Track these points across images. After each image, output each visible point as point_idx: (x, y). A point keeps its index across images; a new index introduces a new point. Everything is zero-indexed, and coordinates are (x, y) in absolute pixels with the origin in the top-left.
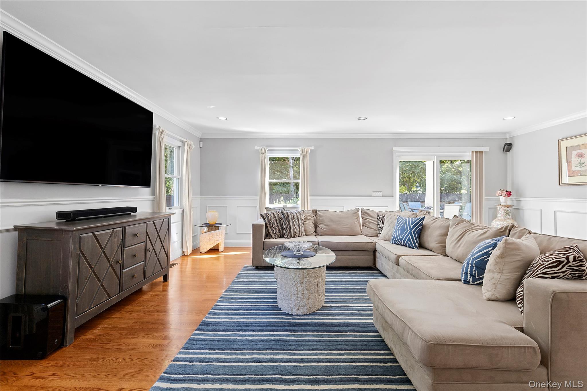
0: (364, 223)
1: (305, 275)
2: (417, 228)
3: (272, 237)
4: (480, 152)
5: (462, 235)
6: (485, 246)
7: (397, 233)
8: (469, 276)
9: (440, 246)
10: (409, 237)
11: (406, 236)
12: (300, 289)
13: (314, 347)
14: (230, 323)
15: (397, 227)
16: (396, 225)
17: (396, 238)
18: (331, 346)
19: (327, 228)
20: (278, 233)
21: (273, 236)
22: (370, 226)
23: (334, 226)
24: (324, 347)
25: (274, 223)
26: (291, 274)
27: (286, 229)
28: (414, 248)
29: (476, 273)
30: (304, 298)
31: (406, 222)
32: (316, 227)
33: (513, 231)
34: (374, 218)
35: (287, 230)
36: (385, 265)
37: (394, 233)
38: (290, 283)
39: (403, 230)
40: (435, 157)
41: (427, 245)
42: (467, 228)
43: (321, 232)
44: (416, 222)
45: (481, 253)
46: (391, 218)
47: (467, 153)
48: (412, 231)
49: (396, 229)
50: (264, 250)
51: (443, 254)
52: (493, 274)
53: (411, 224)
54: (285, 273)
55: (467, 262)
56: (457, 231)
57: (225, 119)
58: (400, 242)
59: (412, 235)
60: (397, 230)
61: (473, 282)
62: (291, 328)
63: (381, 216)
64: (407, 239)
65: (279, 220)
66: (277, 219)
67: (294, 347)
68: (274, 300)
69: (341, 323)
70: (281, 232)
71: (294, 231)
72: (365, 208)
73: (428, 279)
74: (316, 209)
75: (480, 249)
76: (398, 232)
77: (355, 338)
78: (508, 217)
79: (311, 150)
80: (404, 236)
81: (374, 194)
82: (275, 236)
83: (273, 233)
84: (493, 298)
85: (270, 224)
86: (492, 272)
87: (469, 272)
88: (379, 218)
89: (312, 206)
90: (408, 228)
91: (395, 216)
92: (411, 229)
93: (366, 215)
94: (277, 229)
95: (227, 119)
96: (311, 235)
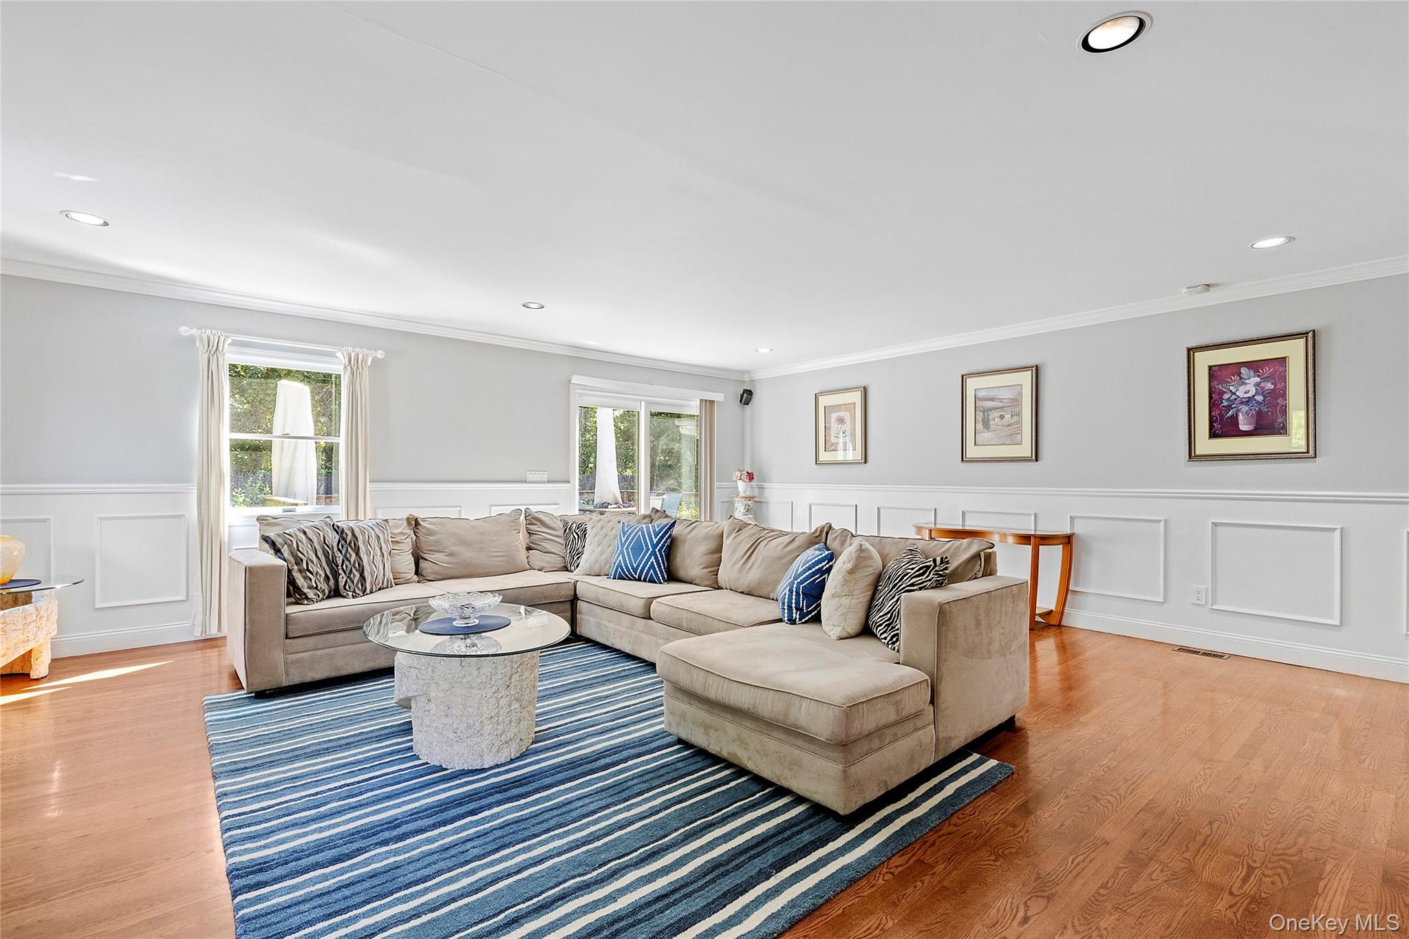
0: (532, 543)
1: (516, 666)
2: (665, 542)
3: (307, 598)
4: (712, 402)
5: (754, 547)
6: (817, 559)
7: (626, 557)
8: (794, 611)
9: (710, 572)
10: (652, 562)
11: (644, 560)
12: (503, 702)
13: (592, 807)
14: (332, 838)
15: (623, 546)
16: (621, 541)
17: (624, 567)
18: (621, 793)
19: (452, 559)
20: (323, 585)
21: (311, 594)
22: (548, 547)
23: (468, 554)
24: (610, 800)
25: (309, 560)
26: (482, 671)
27: (351, 572)
28: (661, 583)
29: (805, 604)
30: (511, 722)
31: (643, 533)
32: (418, 559)
33: (832, 534)
34: (554, 529)
35: (352, 576)
36: (607, 624)
37: (618, 556)
38: (478, 694)
39: (637, 549)
40: (643, 403)
41: (682, 574)
42: (756, 536)
43: (435, 573)
44: (662, 532)
45: (810, 572)
46: (602, 528)
47: (693, 401)
48: (657, 550)
49: (622, 548)
50: (287, 637)
51: (714, 586)
52: (840, 600)
53: (653, 536)
54: (463, 673)
55: (788, 589)
56: (741, 542)
57: (101, 222)
58: (633, 573)
59: (656, 558)
60: (625, 551)
61: (800, 619)
62: (509, 794)
63: (575, 525)
64: (648, 566)
65: (324, 550)
66: (318, 547)
67: (553, 823)
68: (408, 753)
69: (601, 751)
70: (332, 582)
71: (372, 576)
72: (534, 509)
73: (731, 630)
74: (417, 515)
75: (807, 565)
76: (628, 554)
77: (648, 767)
78: (750, 516)
79: (375, 360)
80: (642, 560)
81: (530, 477)
82: (315, 594)
83: (310, 587)
84: (845, 634)
85: (298, 562)
86: (838, 596)
87: (794, 605)
88: (567, 529)
89: (376, 508)
90: (649, 544)
91: (611, 523)
92: (654, 546)
93: (536, 524)
94: (320, 576)
95: (106, 224)
96: (408, 581)
